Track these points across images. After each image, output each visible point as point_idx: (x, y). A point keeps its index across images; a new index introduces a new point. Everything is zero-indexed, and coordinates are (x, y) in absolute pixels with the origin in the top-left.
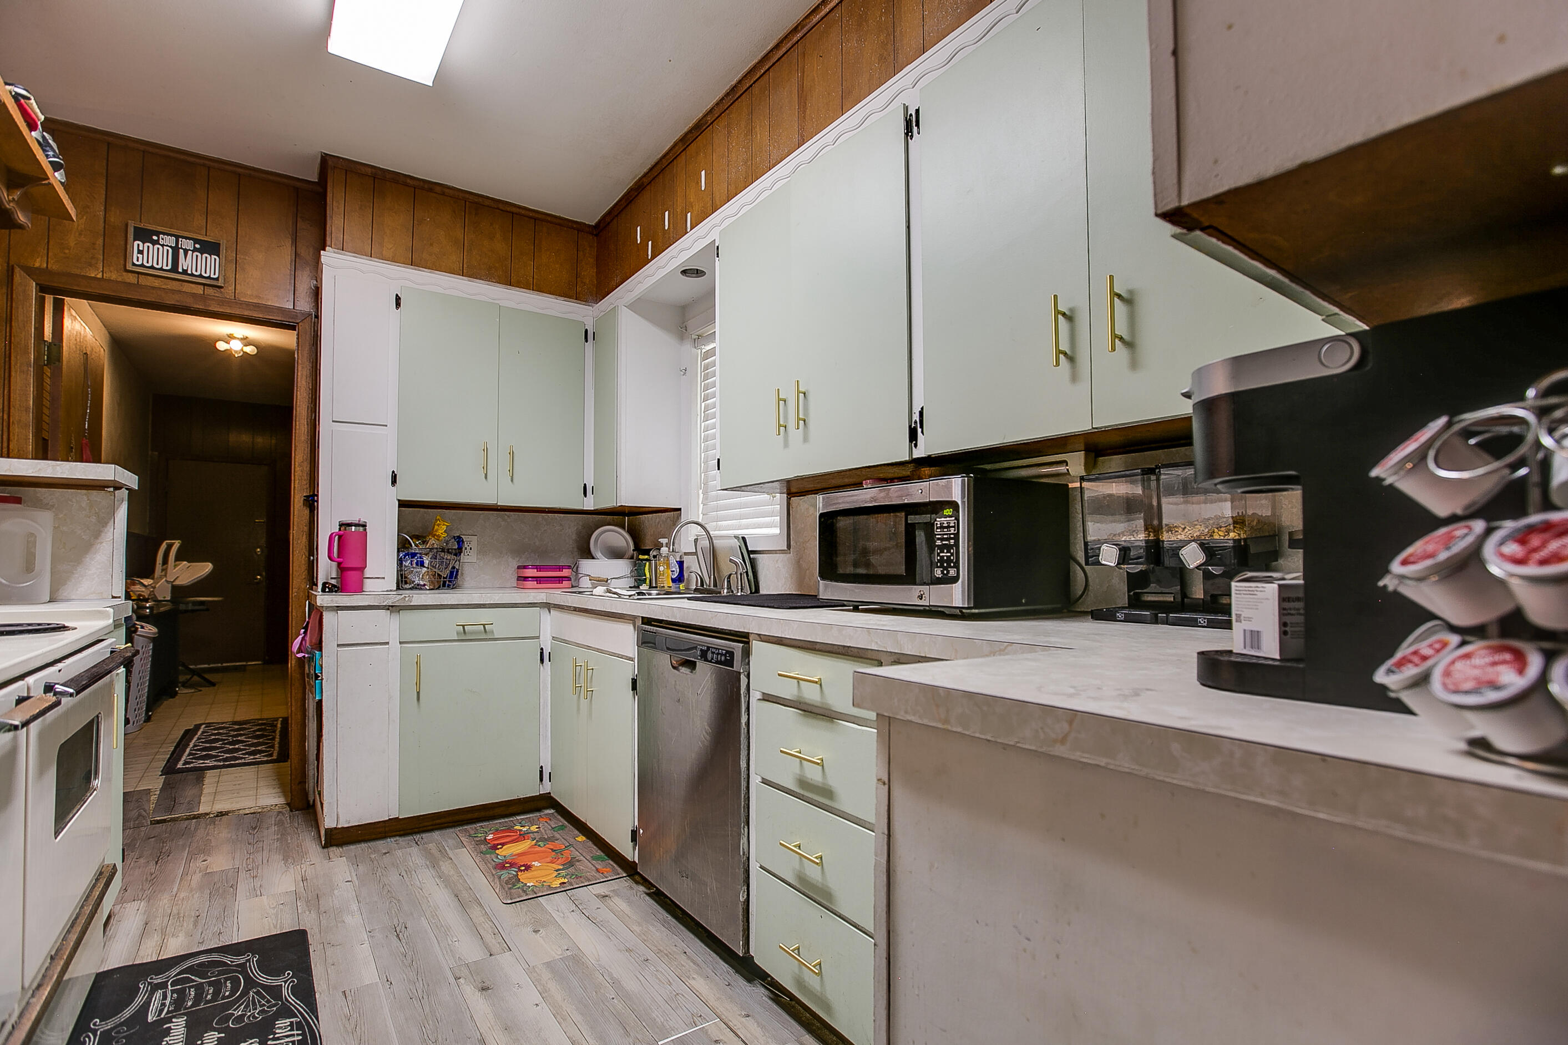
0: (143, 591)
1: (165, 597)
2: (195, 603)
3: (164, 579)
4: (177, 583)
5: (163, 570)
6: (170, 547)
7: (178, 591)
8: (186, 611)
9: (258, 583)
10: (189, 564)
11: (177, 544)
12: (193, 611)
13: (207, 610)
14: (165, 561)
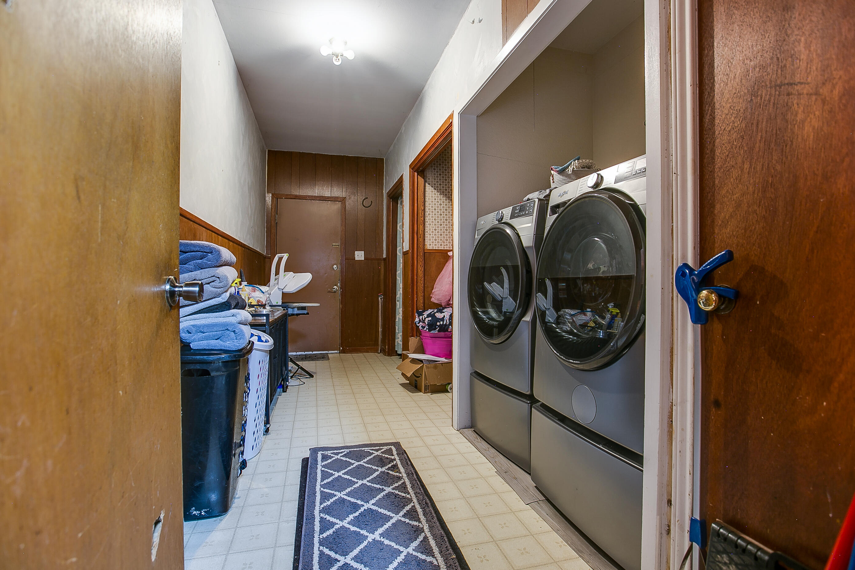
0: (261, 297)
1: (277, 303)
2: (299, 308)
3: (277, 287)
4: (285, 290)
5: (276, 279)
6: (280, 259)
7: (287, 298)
8: (293, 315)
9: (335, 292)
10: (294, 274)
11: (286, 256)
12: (297, 315)
13: (308, 314)
14: (277, 273)
